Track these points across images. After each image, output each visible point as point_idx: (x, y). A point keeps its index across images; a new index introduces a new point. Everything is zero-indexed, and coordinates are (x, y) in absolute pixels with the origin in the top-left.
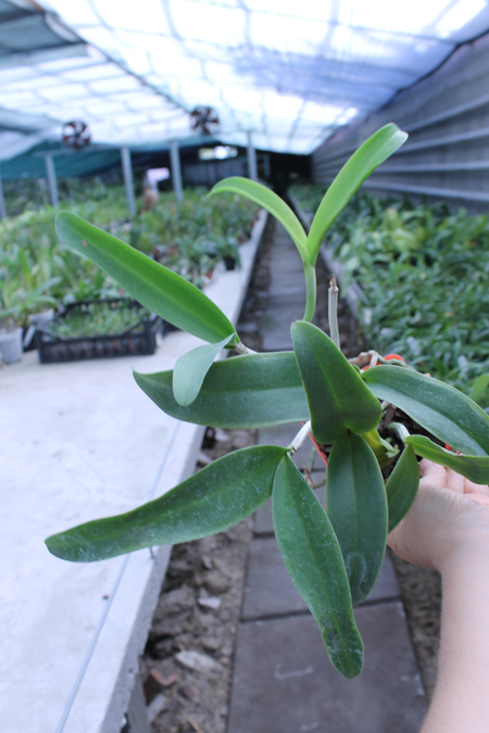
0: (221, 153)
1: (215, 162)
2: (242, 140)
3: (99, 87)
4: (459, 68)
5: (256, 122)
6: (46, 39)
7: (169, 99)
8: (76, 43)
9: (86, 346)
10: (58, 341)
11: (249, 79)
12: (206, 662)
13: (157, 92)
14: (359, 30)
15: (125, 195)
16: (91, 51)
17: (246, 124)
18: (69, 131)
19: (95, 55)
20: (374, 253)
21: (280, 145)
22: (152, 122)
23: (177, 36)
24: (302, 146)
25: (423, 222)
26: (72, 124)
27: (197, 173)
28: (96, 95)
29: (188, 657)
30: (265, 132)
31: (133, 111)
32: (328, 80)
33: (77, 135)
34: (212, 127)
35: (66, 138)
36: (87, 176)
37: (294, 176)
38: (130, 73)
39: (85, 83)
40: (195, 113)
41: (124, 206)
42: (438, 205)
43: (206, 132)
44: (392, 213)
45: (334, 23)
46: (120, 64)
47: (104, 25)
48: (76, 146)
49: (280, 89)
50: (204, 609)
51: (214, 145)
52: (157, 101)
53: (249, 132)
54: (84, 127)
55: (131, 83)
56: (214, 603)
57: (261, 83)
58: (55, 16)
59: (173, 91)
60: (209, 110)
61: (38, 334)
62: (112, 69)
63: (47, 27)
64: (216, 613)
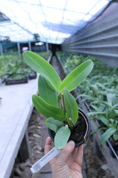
0: (40, 44)
1: (39, 46)
2: (45, 41)
3: (13, 29)
4: (89, 27)
5: (48, 37)
6: (2, 19)
7: (28, 32)
8: (8, 20)
9: (14, 82)
10: (9, 81)
11: (46, 28)
12: (38, 136)
13: (26, 30)
14: (68, 20)
15: (18, 53)
16: (11, 21)
17: (46, 37)
18: (6, 39)
19: (12, 22)
20: (71, 64)
21: (54, 42)
22: (24, 36)
23: (30, 19)
24: (59, 42)
25: (81, 58)
26: (6, 37)
27: (35, 48)
28: (12, 31)
29: (35, 135)
30: (50, 39)
31: (20, 34)
32: (63, 29)
33: (7, 40)
34: (38, 38)
35: (5, 40)
36: (9, 49)
37: (57, 49)
38: (19, 26)
39: (10, 28)
40: (34, 35)
41: (18, 56)
42: (84, 55)
43: (37, 39)
44: (74, 57)
45: (63, 18)
46: (18, 24)
47: (15, 16)
48: (7, 42)
49: (53, 30)
50: (38, 128)
51: (38, 42)
52: (25, 32)
53: (47, 39)
54: (9, 38)
55: (20, 28)
56: (40, 127)
57: (49, 29)
58: (4, 15)
59: (30, 30)
60: (37, 34)
61: (5, 80)
62: (16, 25)
63: (2, 17)
64: (40, 129)
